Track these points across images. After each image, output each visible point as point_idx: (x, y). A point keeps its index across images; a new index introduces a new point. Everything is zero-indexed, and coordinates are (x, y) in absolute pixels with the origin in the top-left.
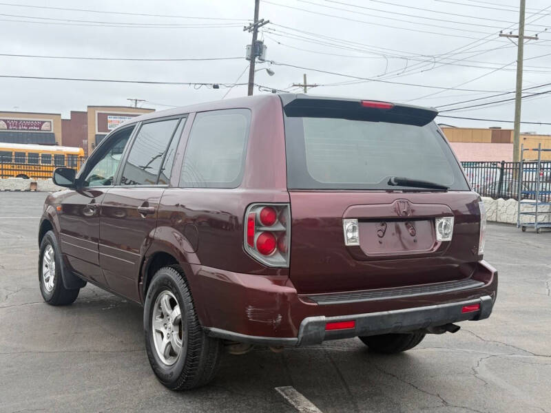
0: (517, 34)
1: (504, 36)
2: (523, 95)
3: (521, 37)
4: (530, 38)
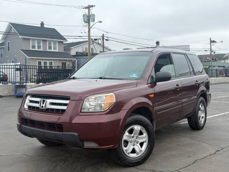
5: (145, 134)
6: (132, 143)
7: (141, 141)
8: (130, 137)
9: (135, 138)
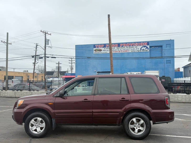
0: (6, 42)
1: (3, 42)
2: (8, 60)
3: (7, 43)
4: (10, 44)
5: (44, 124)
6: (36, 126)
7: (41, 126)
8: (35, 123)
9: (38, 124)
